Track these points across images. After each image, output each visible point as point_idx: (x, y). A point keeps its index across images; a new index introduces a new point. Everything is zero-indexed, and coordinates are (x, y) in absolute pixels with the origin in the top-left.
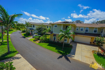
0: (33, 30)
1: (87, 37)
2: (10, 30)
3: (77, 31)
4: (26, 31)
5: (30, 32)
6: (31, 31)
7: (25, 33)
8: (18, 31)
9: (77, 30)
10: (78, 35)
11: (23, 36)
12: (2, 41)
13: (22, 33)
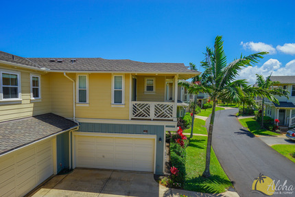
0: (291, 109)
2: (205, 105)
4: (256, 112)
5: (277, 116)
6: (282, 111)
7: (250, 118)
8: (226, 108)
11: (245, 127)
12: (190, 134)
13: (239, 116)
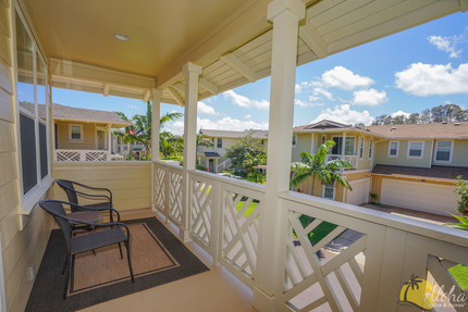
0: (217, 158)
1: (440, 183)
3: (393, 156)
5: (207, 165)
6: (211, 161)
9: (394, 152)
10: (393, 175)
